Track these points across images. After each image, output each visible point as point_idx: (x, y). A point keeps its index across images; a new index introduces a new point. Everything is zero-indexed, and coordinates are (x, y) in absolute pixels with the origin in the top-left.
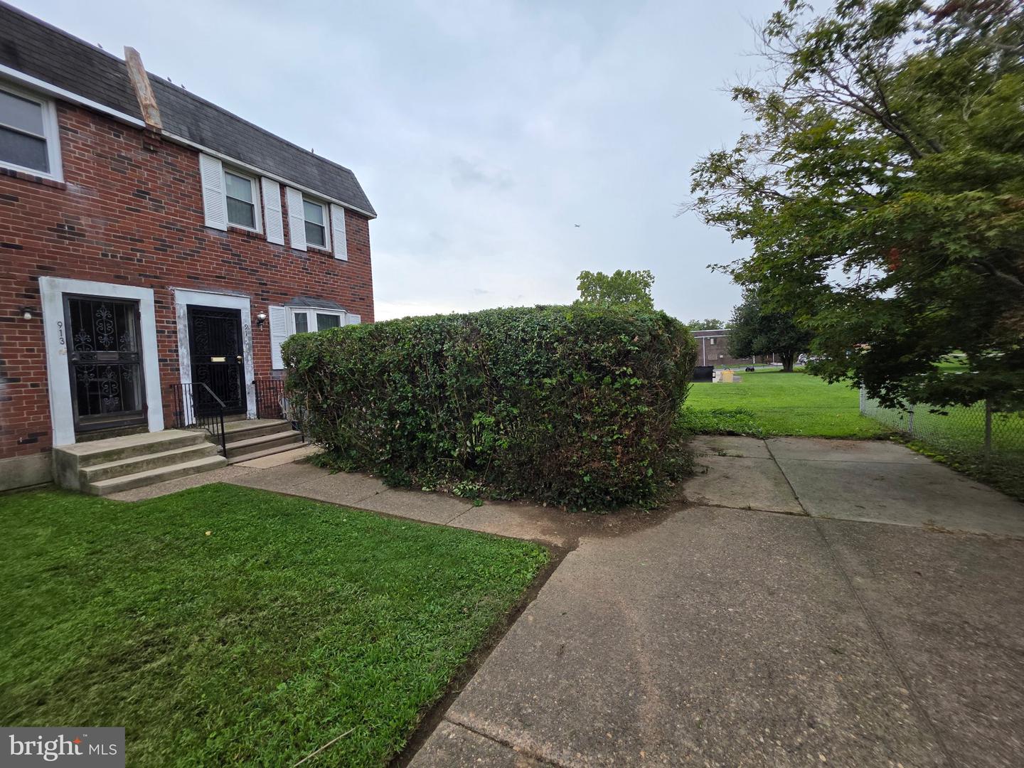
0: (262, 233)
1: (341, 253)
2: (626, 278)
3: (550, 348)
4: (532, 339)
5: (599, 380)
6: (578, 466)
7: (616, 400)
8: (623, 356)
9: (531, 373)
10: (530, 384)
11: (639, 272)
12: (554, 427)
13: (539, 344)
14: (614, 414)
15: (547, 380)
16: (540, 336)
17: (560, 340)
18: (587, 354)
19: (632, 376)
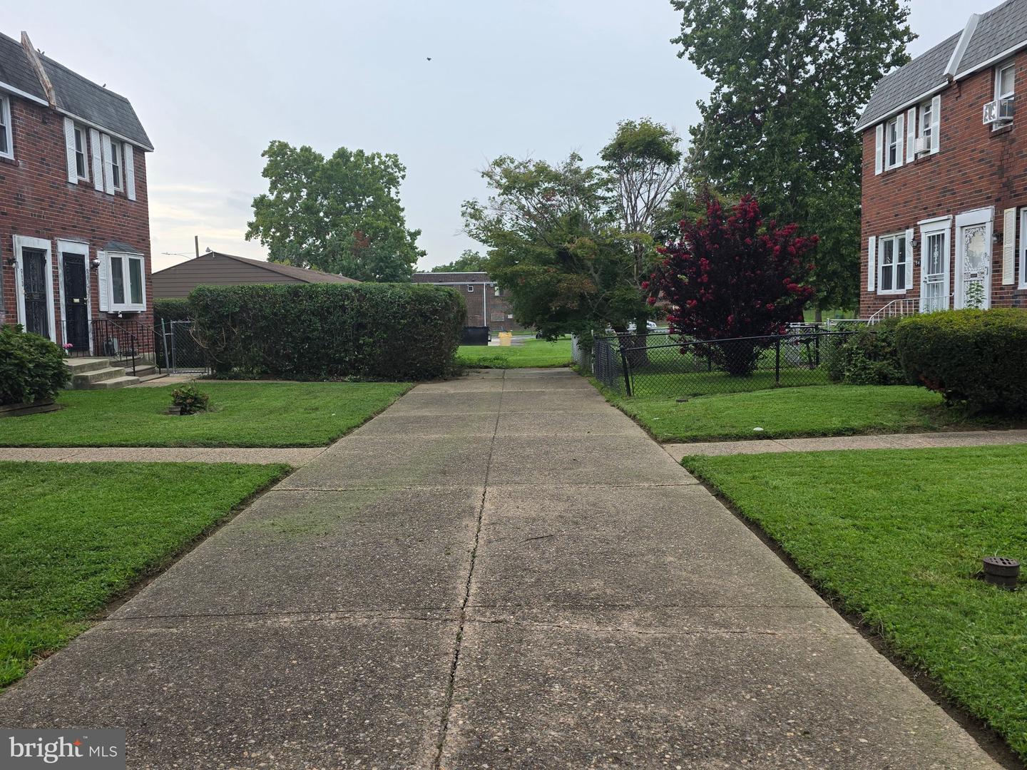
0: (88, 181)
1: (132, 196)
2: (356, 165)
3: (404, 307)
4: (395, 302)
5: (426, 321)
6: (414, 360)
7: (432, 330)
8: (435, 311)
9: (394, 318)
10: (395, 322)
11: (379, 156)
12: (405, 342)
13: (399, 305)
14: (430, 336)
15: (402, 321)
16: (398, 301)
17: (408, 303)
18: (421, 309)
19: (438, 320)
